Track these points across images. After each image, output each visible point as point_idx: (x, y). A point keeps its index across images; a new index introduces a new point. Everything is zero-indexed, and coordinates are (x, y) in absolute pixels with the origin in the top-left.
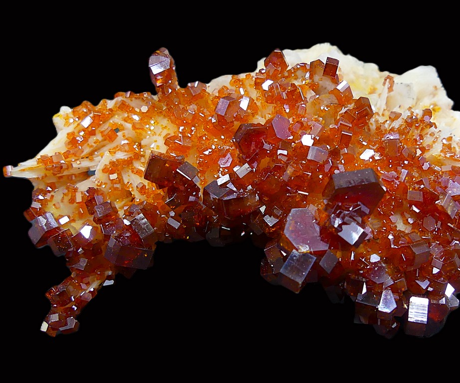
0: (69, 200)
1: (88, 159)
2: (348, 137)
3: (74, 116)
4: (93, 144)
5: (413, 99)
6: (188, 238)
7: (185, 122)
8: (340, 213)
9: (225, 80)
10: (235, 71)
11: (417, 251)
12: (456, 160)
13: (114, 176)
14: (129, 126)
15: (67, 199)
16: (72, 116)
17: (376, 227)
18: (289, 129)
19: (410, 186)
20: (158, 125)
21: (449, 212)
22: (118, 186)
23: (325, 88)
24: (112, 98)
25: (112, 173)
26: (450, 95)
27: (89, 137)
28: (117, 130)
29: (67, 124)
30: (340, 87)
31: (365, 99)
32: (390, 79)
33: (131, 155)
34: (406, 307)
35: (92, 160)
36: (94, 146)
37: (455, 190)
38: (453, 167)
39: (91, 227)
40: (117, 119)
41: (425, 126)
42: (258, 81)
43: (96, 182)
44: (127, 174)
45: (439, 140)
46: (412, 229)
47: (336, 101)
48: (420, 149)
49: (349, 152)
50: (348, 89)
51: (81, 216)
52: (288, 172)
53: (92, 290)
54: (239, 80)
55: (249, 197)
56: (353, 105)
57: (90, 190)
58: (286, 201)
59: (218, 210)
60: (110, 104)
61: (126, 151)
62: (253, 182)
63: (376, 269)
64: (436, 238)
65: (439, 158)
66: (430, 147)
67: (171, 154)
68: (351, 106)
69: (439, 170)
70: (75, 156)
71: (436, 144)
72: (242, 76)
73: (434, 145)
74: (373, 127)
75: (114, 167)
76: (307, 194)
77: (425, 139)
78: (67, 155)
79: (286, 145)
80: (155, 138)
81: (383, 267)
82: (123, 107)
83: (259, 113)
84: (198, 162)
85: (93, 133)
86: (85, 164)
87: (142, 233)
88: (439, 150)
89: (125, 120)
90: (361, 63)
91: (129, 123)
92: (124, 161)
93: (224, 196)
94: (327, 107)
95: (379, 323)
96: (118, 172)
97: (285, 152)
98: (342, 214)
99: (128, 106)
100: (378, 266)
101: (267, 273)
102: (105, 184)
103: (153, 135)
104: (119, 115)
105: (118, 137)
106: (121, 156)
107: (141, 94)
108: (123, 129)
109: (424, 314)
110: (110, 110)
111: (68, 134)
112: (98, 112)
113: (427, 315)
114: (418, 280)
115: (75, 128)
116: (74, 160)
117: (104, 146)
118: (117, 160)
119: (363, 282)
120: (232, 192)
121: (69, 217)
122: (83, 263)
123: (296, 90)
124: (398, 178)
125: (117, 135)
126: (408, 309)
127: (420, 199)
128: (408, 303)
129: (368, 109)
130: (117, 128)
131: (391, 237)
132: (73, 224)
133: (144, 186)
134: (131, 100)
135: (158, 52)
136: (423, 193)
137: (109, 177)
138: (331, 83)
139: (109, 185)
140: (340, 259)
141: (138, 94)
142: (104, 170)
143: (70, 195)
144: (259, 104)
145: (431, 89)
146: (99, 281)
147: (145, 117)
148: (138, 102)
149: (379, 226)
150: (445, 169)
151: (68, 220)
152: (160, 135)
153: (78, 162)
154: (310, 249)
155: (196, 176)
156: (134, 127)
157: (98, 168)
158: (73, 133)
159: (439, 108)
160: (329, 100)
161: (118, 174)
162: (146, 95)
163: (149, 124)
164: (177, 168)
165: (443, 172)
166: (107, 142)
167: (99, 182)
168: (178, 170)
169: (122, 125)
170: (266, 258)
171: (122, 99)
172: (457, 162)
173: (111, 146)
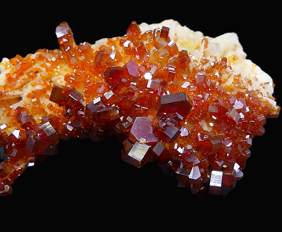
0: (7, 115)
1: (19, 90)
2: (173, 74)
3: (11, 63)
4: (22, 81)
5: (220, 52)
6: (78, 136)
7: (77, 67)
8: (165, 119)
9: (104, 42)
10: (110, 36)
11: (213, 142)
12: (241, 88)
13: (34, 100)
14: (44, 69)
15: (5, 114)
16: (9, 64)
17: (190, 128)
18: (138, 70)
19: (211, 103)
20: (63, 69)
21: (234, 119)
22: (37, 106)
23: (162, 45)
24: (34, 53)
25: (33, 98)
26: (245, 50)
27: (20, 77)
28: (37, 72)
29: (6, 68)
30: (170, 44)
31: (185, 51)
32: (205, 40)
33: (45, 87)
34: (209, 177)
35: (21, 90)
36: (22, 82)
37: (239, 106)
38: (238, 93)
39: (19, 131)
40: (37, 66)
41: (222, 68)
42: (122, 41)
43: (23, 104)
44: (43, 99)
45: (232, 76)
46: (212, 130)
47: (168, 53)
48: (218, 81)
49: (174, 83)
50: (175, 45)
51: (14, 124)
52: (135, 95)
53: (20, 168)
54: (112, 41)
55: (112, 111)
56: (178, 55)
57: (19, 108)
58: (135, 113)
59: (94, 119)
60: (33, 56)
61: (42, 85)
62: (116, 102)
63: (189, 153)
64: (227, 135)
65: (231, 87)
66: (226, 80)
67: (68, 86)
68: (176, 56)
69: (229, 94)
70: (11, 88)
71: (230, 79)
72: (114, 39)
73: (228, 79)
74: (191, 69)
75: (34, 95)
76: (147, 108)
77: (223, 75)
78: (5, 87)
79: (135, 79)
80: (60, 76)
81: (193, 152)
82: (41, 58)
83: (123, 61)
84: (84, 91)
85: (22, 74)
86: (17, 93)
87: (49, 133)
88: (232, 82)
89: (42, 66)
90: (192, 31)
91: (44, 68)
92: (41, 91)
93: (96, 110)
94: (163, 56)
95: (192, 187)
96: (37, 97)
97: (135, 84)
98: (166, 120)
99: (44, 58)
100: (190, 152)
101: (124, 157)
102: (29, 104)
103: (59, 75)
104: (38, 63)
105: (37, 77)
106: (39, 87)
107: (53, 51)
108: (40, 72)
109: (220, 181)
110: (33, 60)
111: (6, 74)
112: (25, 61)
113: (221, 182)
114: (216, 160)
115: (11, 71)
116: (10, 90)
117: (29, 82)
118: (36, 91)
119: (180, 161)
120: (102, 108)
121: (6, 125)
122: (15, 153)
123: (143, 46)
124: (203, 99)
125: (37, 76)
126: (210, 178)
127: (216, 111)
128: (210, 175)
129: (186, 57)
130: (37, 71)
131: (199, 134)
132: (9, 129)
133: (52, 106)
134: (46, 54)
135: (61, 24)
136: (218, 107)
137: (31, 100)
138: (165, 42)
139: (32, 105)
140: (168, 148)
141: (51, 51)
142: (28, 96)
143: (7, 112)
144: (122, 55)
145: (233, 46)
146: (25, 163)
147: (54, 64)
148: (50, 55)
149: (192, 128)
150: (233, 93)
151: (6, 126)
152: (63, 75)
153: (13, 92)
154: (146, 141)
155: (82, 99)
156: (47, 71)
157: (24, 95)
158: (9, 74)
159: (237, 58)
160: (164, 52)
161: (37, 99)
162: (56, 51)
163: (56, 68)
164: (69, 94)
165: (232, 95)
166: (30, 79)
167: (25, 103)
168: (69, 95)
169: (40, 69)
170: (124, 148)
171: (40, 53)
172: (242, 90)
173: (33, 82)
